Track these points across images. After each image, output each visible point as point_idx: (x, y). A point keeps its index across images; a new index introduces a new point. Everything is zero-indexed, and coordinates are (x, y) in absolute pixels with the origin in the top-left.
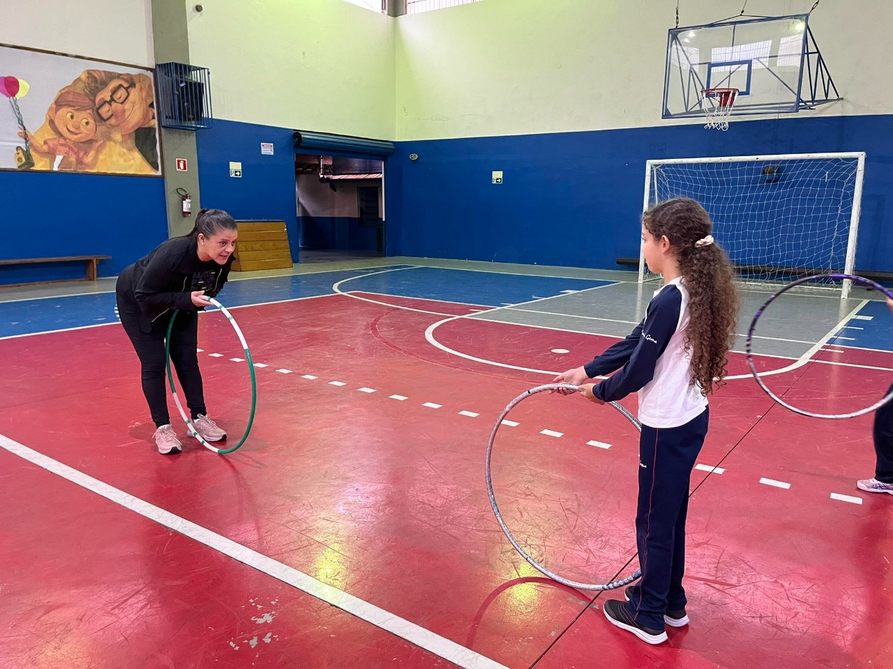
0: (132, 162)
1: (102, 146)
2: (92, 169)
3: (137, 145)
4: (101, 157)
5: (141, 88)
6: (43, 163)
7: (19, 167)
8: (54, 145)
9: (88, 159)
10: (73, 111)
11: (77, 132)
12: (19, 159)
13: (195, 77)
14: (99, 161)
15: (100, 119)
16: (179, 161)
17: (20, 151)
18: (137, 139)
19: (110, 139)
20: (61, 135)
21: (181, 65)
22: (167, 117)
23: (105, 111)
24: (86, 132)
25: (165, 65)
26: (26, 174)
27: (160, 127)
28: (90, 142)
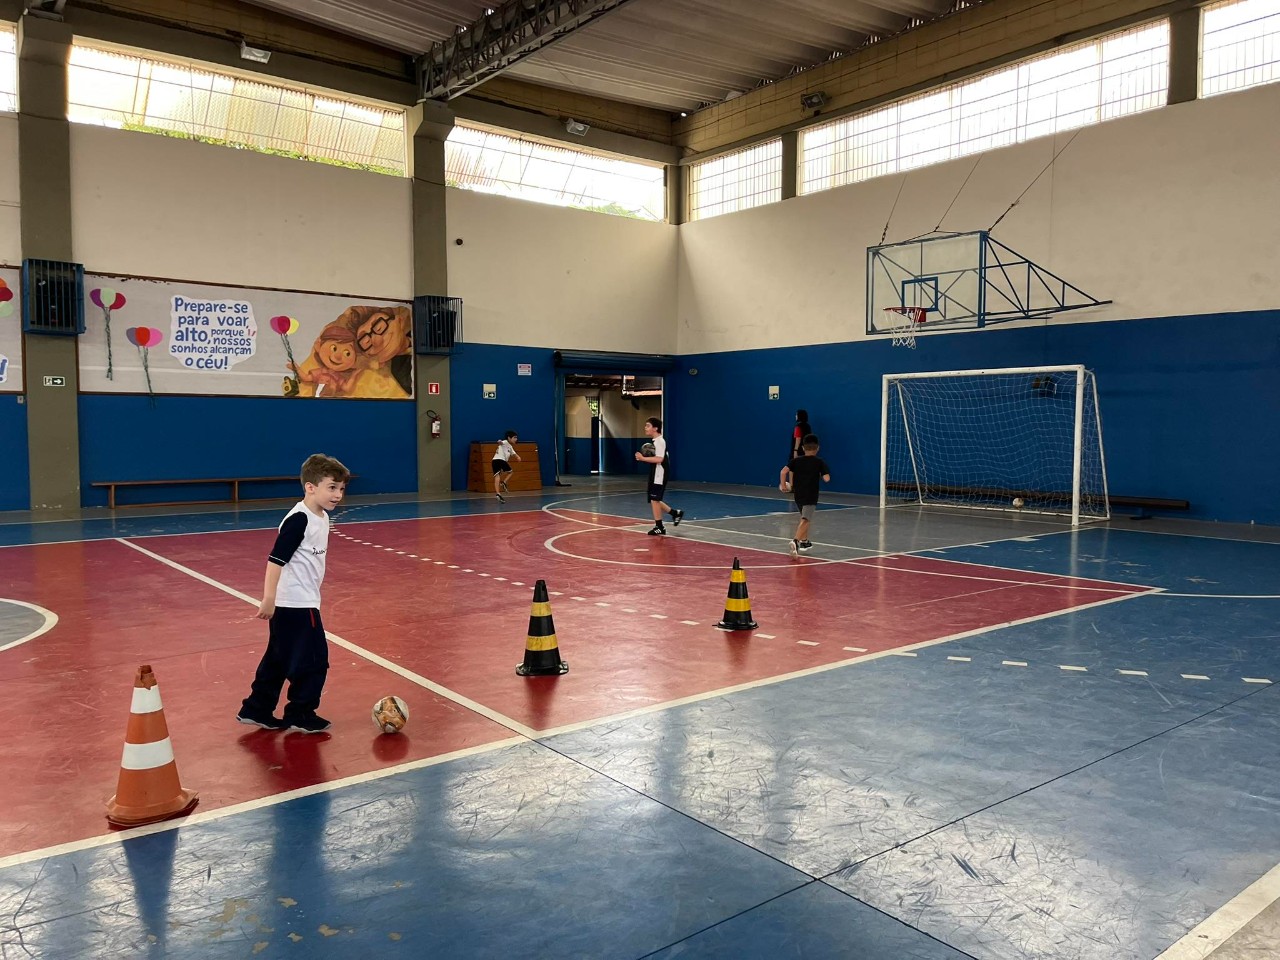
0: (387, 388)
1: (360, 374)
2: (351, 395)
3: (392, 372)
5: (400, 320)
6: (305, 391)
7: (287, 395)
8: (317, 375)
9: (347, 387)
10: (337, 344)
11: (339, 362)
12: (286, 388)
13: (450, 307)
15: (360, 350)
16: (431, 385)
17: (288, 381)
18: (393, 367)
19: (368, 368)
20: (323, 365)
23: (365, 342)
24: (348, 362)
25: (421, 297)
26: (292, 400)
27: (415, 353)
28: (350, 371)
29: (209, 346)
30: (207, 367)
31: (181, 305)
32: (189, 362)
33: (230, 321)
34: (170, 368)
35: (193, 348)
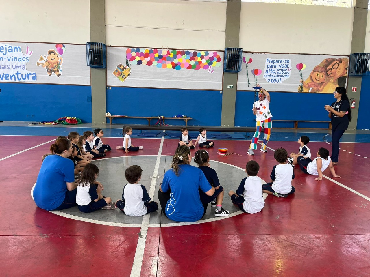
1: (326, 84)
3: (338, 83)
4: (325, 88)
5: (344, 63)
6: (305, 90)
7: (299, 91)
8: (310, 84)
9: (320, 89)
10: (319, 73)
11: (319, 80)
12: (299, 89)
13: (366, 57)
14: (324, 89)
15: (327, 75)
16: (353, 88)
17: (300, 87)
18: (338, 81)
19: (329, 81)
20: (313, 81)
21: (360, 53)
22: (352, 72)
23: (329, 72)
24: (322, 80)
25: (354, 54)
26: (300, 93)
27: (348, 76)
28: (322, 83)
29: (276, 75)
30: (274, 82)
31: (268, 61)
32: (269, 80)
33: (283, 66)
34: (263, 82)
35: (270, 76)
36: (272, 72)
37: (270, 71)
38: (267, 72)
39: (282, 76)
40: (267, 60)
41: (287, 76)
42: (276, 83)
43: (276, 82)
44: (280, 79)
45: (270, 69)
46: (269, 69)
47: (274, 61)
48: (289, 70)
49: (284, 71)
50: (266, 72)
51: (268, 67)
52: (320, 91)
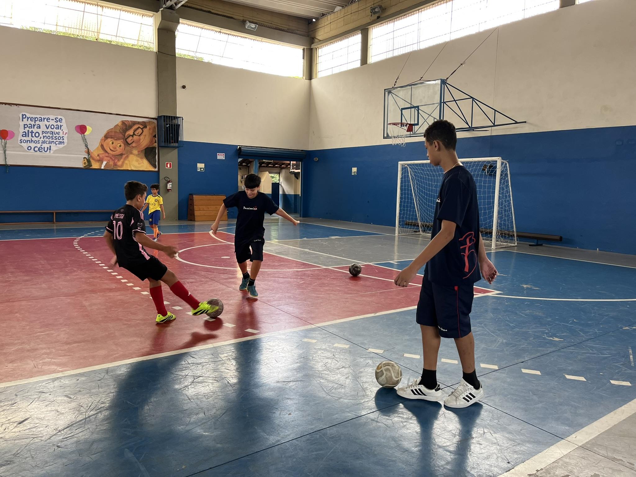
0: (143, 164)
1: (127, 157)
2: (121, 168)
3: (145, 156)
4: (126, 162)
5: (150, 129)
6: (96, 165)
7: (84, 167)
8: (102, 157)
9: (119, 163)
10: (114, 141)
11: (115, 150)
12: (85, 163)
15: (127, 144)
16: (167, 164)
17: (85, 159)
18: (145, 153)
19: (131, 153)
20: (106, 152)
22: (162, 142)
23: (130, 140)
24: (120, 150)
25: (160, 116)
26: (87, 170)
27: (159, 146)
28: (121, 155)
29: (41, 140)
30: (40, 151)
31: (25, 118)
32: (29, 148)
33: (52, 127)
34: (19, 151)
35: (32, 141)
36: (33, 135)
37: (30, 134)
38: (25, 135)
39: (52, 142)
40: (23, 115)
41: (60, 143)
42: (43, 154)
43: (43, 152)
44: (50, 146)
45: (30, 131)
46: (28, 131)
47: (35, 118)
48: (64, 133)
49: (56, 135)
50: (22, 136)
51: (25, 127)
52: (119, 166)
